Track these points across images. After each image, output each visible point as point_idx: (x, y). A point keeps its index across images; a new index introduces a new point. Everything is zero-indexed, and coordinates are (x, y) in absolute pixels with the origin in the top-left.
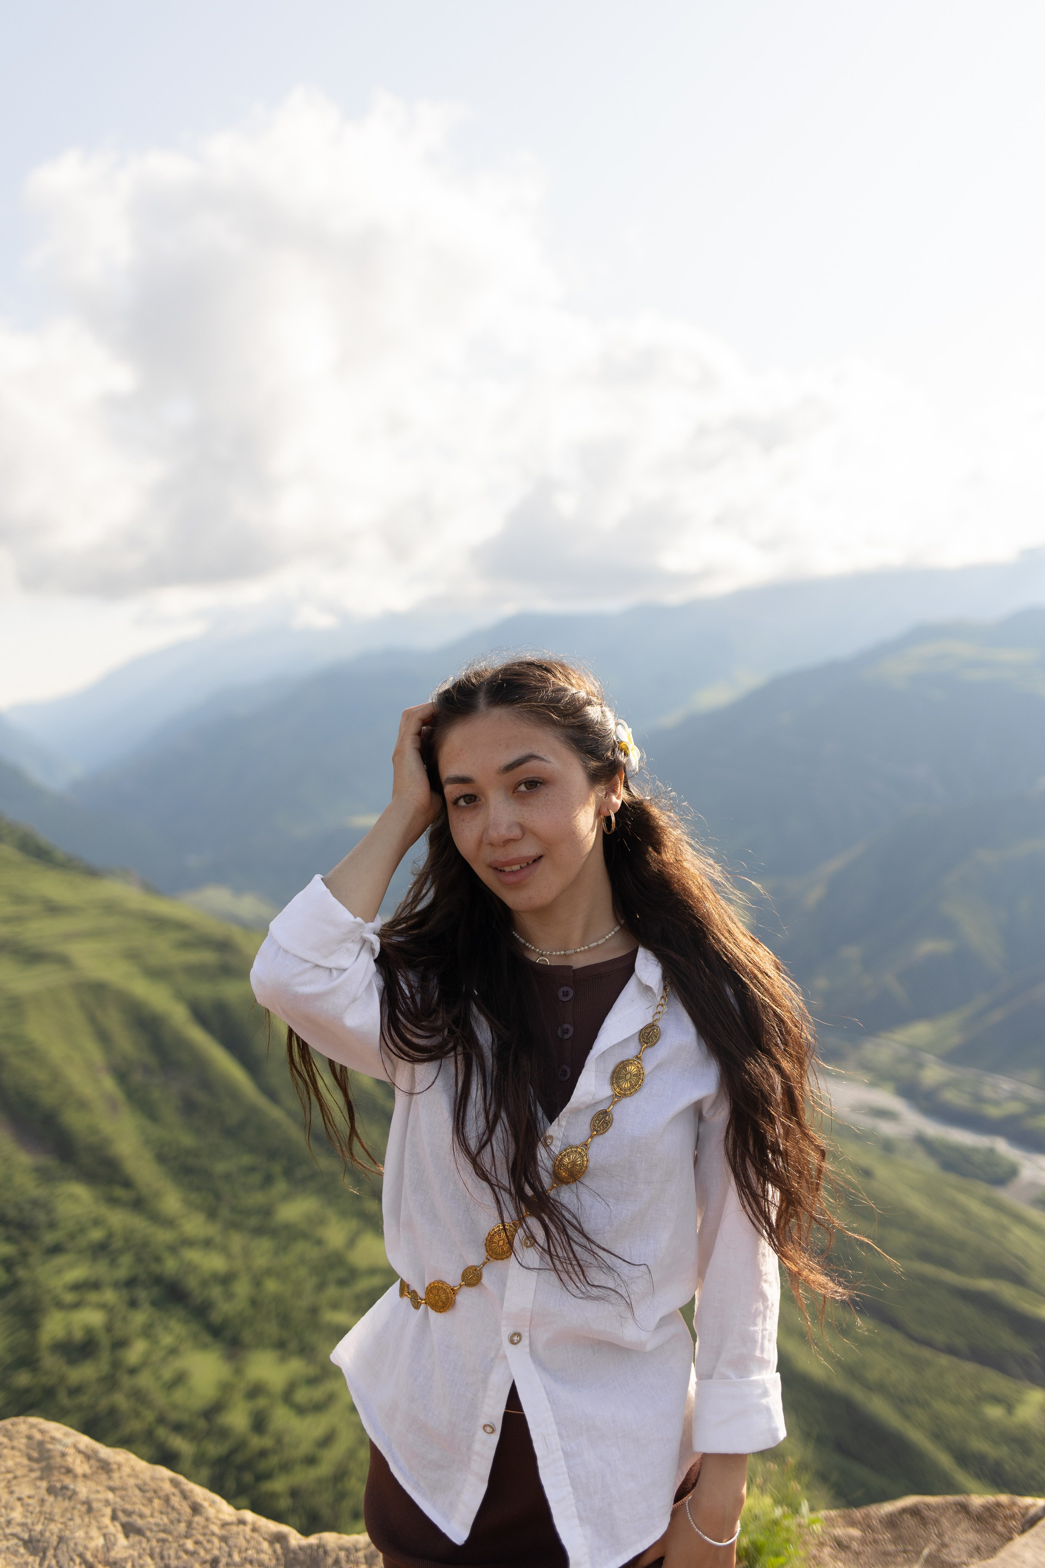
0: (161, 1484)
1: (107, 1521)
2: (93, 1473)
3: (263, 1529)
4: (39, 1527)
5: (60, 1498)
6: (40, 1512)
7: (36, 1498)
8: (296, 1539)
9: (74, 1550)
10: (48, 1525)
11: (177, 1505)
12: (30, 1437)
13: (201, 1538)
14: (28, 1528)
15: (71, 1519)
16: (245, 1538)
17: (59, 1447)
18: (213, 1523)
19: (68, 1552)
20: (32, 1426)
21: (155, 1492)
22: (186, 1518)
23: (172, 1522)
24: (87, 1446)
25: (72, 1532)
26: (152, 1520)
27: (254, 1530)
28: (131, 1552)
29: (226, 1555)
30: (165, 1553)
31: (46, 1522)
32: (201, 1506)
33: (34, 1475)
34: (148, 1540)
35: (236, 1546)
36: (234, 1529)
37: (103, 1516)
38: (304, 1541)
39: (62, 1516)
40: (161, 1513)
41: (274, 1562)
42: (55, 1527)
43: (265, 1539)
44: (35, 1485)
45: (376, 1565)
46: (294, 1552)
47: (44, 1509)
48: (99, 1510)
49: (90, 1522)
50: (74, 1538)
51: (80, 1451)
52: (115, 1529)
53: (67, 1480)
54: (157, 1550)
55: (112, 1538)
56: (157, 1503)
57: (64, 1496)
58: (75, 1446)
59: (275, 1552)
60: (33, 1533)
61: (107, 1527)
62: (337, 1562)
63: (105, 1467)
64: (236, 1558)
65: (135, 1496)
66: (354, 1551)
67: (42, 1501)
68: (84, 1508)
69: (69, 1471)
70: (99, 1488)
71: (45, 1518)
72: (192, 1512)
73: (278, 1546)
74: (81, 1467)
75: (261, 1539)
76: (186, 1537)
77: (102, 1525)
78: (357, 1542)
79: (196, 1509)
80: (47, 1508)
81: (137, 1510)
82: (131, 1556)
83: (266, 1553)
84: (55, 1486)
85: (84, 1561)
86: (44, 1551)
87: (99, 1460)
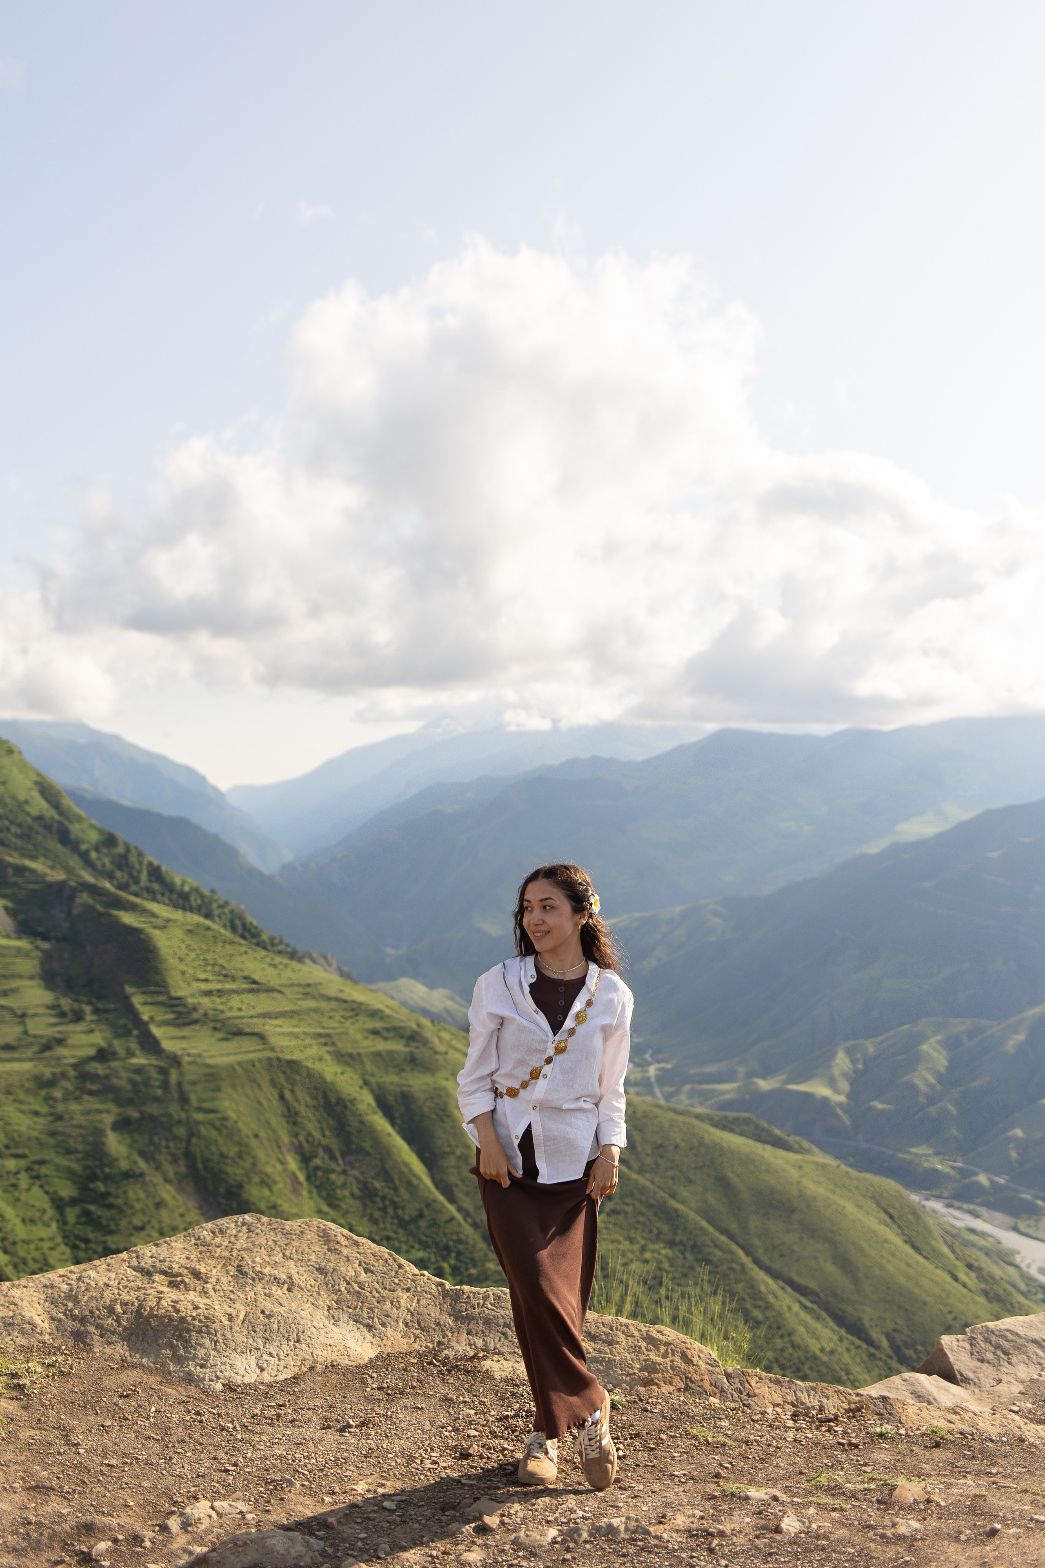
0: (382, 1254)
1: (356, 1265)
2: (350, 1245)
3: (433, 1280)
4: (323, 1264)
5: (334, 1254)
6: (324, 1258)
7: (322, 1252)
8: (449, 1286)
9: (340, 1275)
10: (327, 1263)
11: (390, 1264)
12: (318, 1227)
13: (402, 1279)
15: (339, 1263)
16: (424, 1282)
17: (333, 1233)
18: (408, 1273)
19: (337, 1275)
20: (320, 1223)
21: (380, 1257)
22: (395, 1270)
23: (388, 1270)
24: (346, 1234)
25: (339, 1268)
26: (378, 1268)
27: (429, 1280)
28: (367, 1280)
29: (414, 1287)
30: (384, 1282)
32: (403, 1266)
33: (321, 1243)
34: (376, 1276)
35: (418, 1284)
36: (419, 1278)
37: (354, 1263)
38: (453, 1288)
39: (335, 1261)
40: (383, 1266)
41: (437, 1294)
42: (332, 1265)
43: (433, 1284)
44: (321, 1247)
46: (448, 1292)
48: (353, 1261)
49: (348, 1265)
50: (340, 1270)
51: (343, 1236)
52: (361, 1269)
53: (337, 1247)
54: (380, 1281)
55: (359, 1273)
56: (381, 1262)
58: (340, 1233)
59: (438, 1290)
60: (320, 1266)
61: (356, 1268)
62: (468, 1297)
63: (357, 1244)
64: (419, 1289)
65: (370, 1258)
67: (325, 1254)
68: (345, 1259)
69: (338, 1243)
70: (353, 1252)
71: (326, 1261)
72: (398, 1268)
73: (439, 1288)
74: (344, 1242)
75: (431, 1284)
76: (394, 1277)
77: (354, 1267)
79: (400, 1266)
80: (327, 1256)
81: (371, 1263)
82: (367, 1282)
83: (434, 1291)
84: (331, 1248)
85: (346, 1280)
86: (326, 1274)
87: (353, 1240)
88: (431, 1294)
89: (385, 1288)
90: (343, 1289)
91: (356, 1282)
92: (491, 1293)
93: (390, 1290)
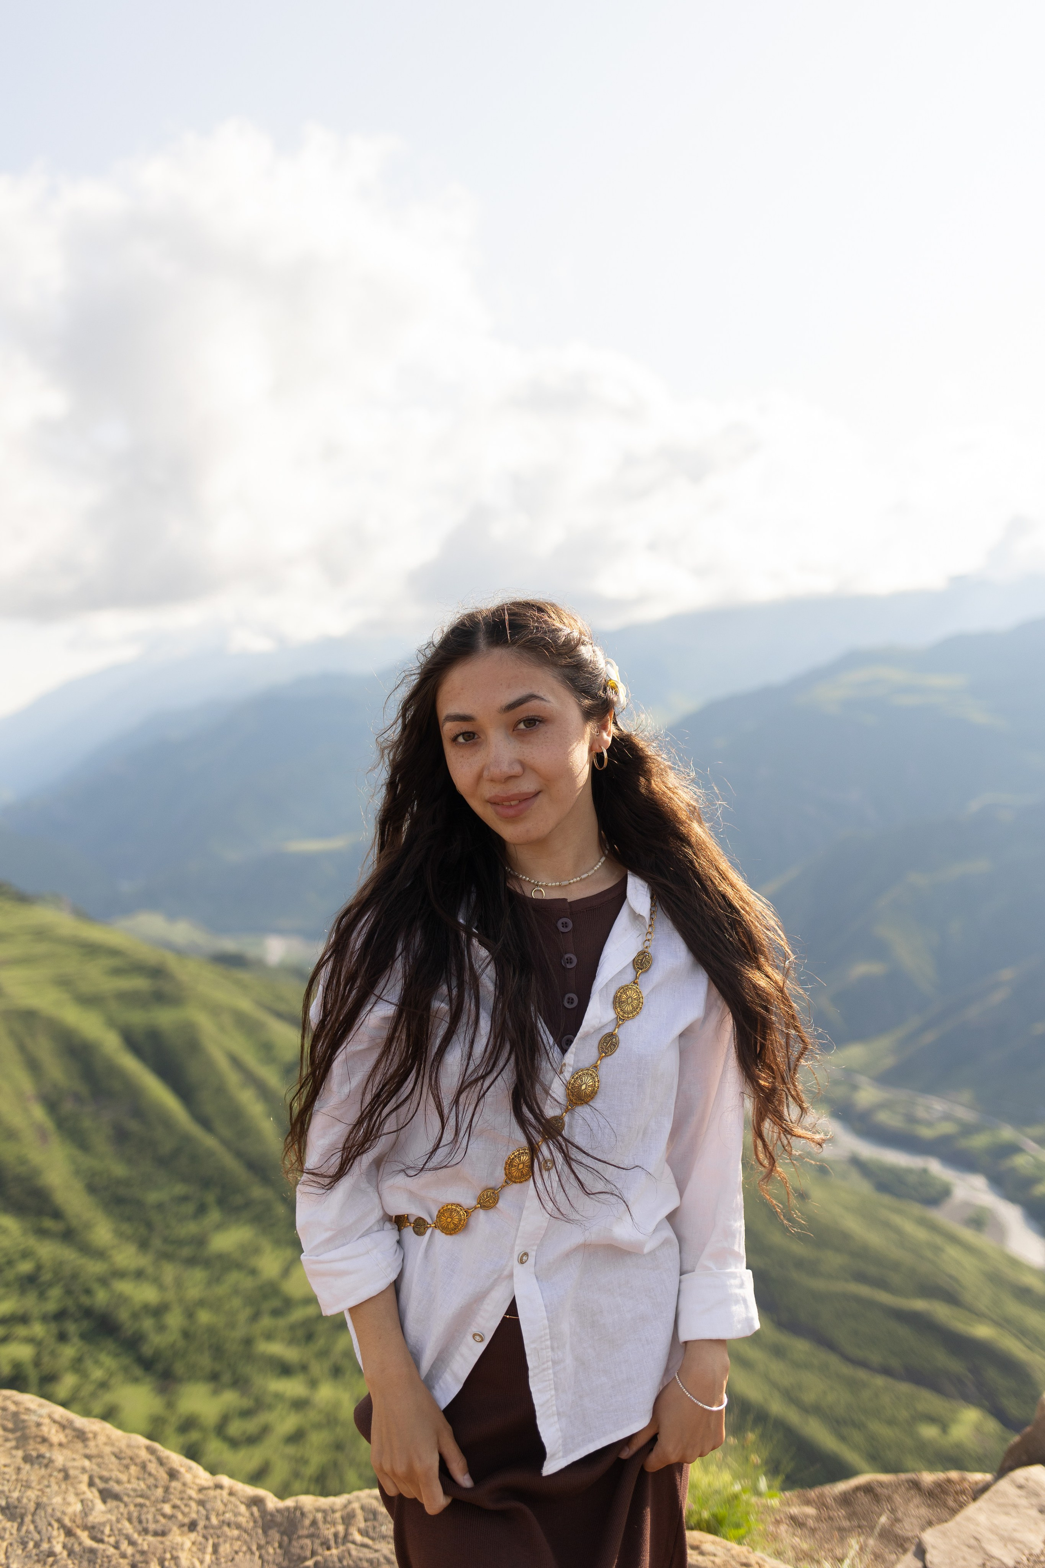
0: (136, 1451)
1: (84, 1487)
2: (69, 1442)
3: (240, 1493)
4: (16, 1495)
5: (36, 1467)
6: (17, 1480)
7: (12, 1467)
8: (272, 1502)
9: (52, 1516)
10: (25, 1492)
11: (153, 1471)
12: (4, 1409)
13: (178, 1502)
14: (4, 1495)
15: (48, 1486)
16: (222, 1501)
17: (34, 1418)
18: (190, 1488)
19: (46, 1517)
20: (6, 1398)
21: (131, 1459)
22: (163, 1483)
23: (149, 1487)
24: (62, 1417)
25: (49, 1498)
26: (129, 1486)
27: (231, 1494)
28: (109, 1516)
29: (204, 1518)
30: (143, 1517)
31: (23, 1489)
32: (178, 1472)
33: (9, 1445)
34: (126, 1505)
35: (213, 1509)
36: (212, 1493)
37: (80, 1482)
38: (281, 1504)
39: (39, 1483)
40: (138, 1479)
41: (251, 1524)
42: (32, 1494)
43: (242, 1502)
44: (11, 1454)
45: (353, 1525)
46: (272, 1515)
47: (21, 1476)
48: (76, 1477)
49: (67, 1489)
50: (51, 1504)
51: (55, 1422)
52: (92, 1495)
53: (43, 1449)
54: (135, 1514)
55: (90, 1504)
56: (133, 1469)
57: (40, 1464)
58: (50, 1417)
59: (252, 1514)
60: (9, 1500)
61: (84, 1493)
62: (314, 1523)
63: (81, 1436)
64: (214, 1521)
65: (112, 1463)
66: (331, 1511)
67: (19, 1469)
68: (61, 1475)
69: (44, 1440)
70: (75, 1456)
71: (22, 1486)
72: (168, 1477)
73: (255, 1509)
74: (56, 1436)
75: (238, 1503)
76: (164, 1501)
77: (79, 1491)
78: (334, 1503)
79: (173, 1474)
80: (23, 1476)
81: (114, 1477)
82: (109, 1521)
83: (244, 1516)
84: (31, 1455)
85: (63, 1526)
86: (22, 1517)
87: (75, 1429)
88: (239, 1526)
89: (146, 1531)
90: (58, 1548)
91: (85, 1528)
92: (356, 1505)
93: (156, 1534)
